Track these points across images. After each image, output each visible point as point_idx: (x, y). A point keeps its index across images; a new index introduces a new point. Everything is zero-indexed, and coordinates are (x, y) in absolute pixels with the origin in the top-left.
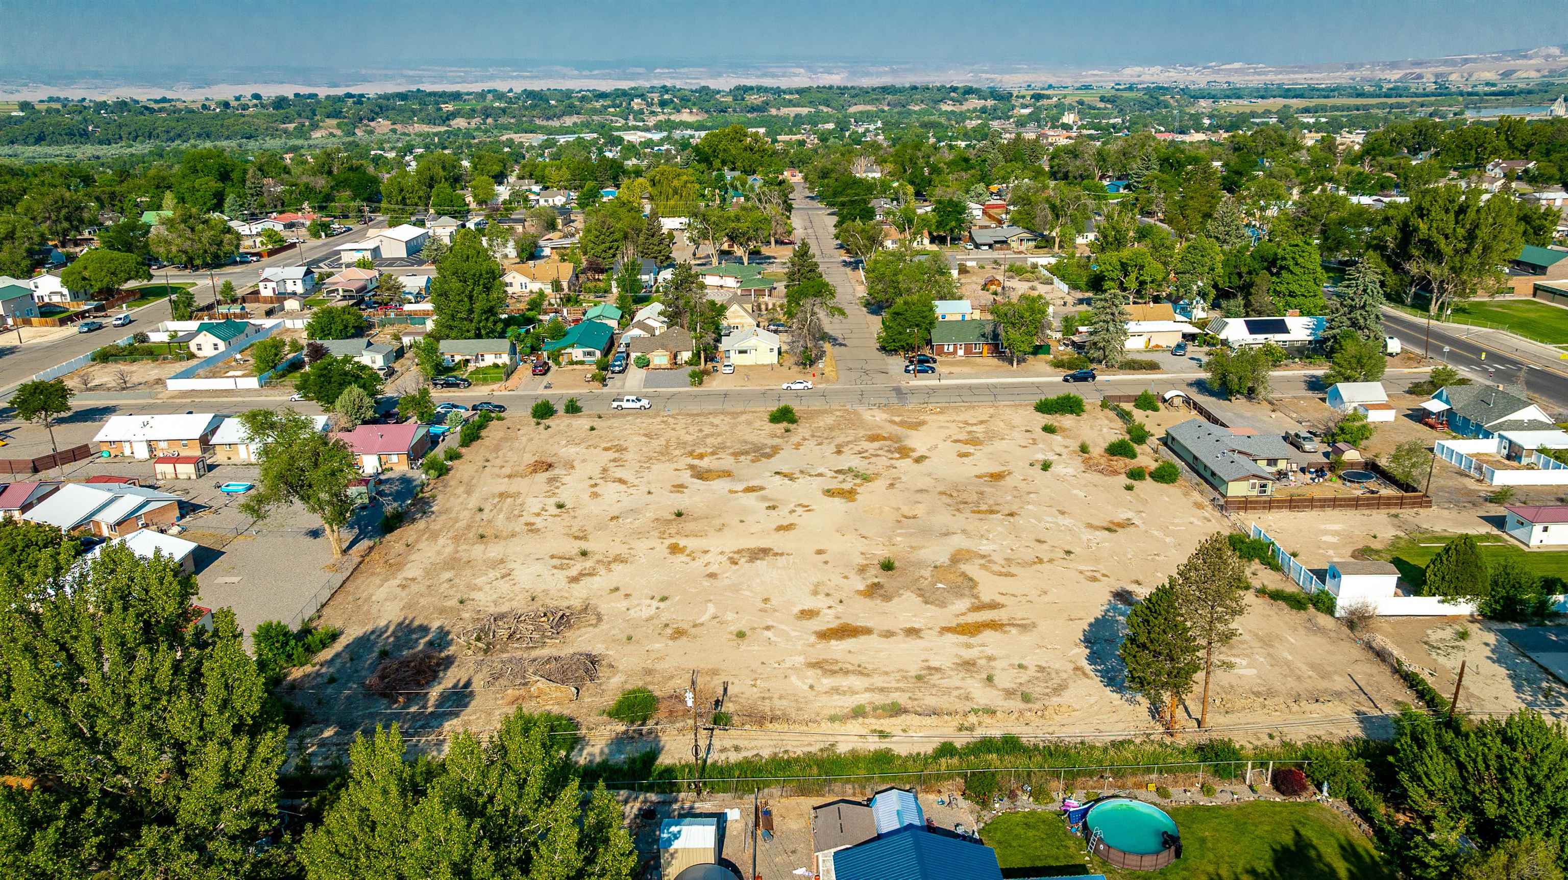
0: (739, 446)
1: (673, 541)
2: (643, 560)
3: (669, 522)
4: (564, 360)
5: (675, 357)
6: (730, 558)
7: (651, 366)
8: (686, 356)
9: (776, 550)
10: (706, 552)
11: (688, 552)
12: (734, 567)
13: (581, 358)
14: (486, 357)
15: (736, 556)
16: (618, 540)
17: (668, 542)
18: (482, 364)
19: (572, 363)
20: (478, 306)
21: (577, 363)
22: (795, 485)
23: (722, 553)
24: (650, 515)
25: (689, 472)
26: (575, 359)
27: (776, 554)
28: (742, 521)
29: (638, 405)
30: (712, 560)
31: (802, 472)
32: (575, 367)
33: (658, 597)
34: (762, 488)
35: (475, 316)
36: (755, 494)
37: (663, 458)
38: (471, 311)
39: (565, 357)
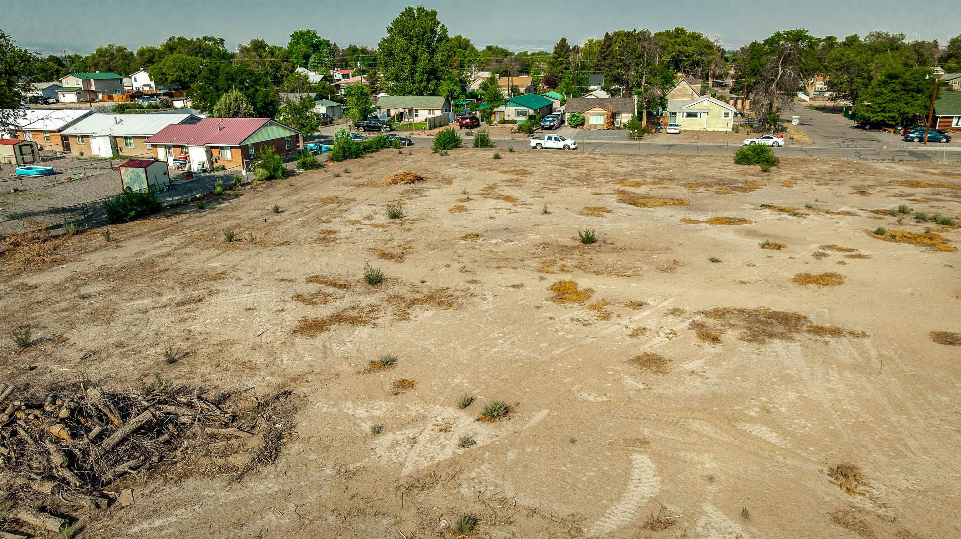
0: (694, 179)
1: (567, 277)
2: (488, 306)
3: (566, 249)
4: (495, 119)
5: (614, 116)
6: (698, 326)
7: (586, 126)
8: (625, 118)
9: (816, 321)
10: (639, 305)
11: (593, 300)
12: (708, 348)
13: (513, 117)
14: (421, 112)
15: (711, 322)
16: (456, 266)
17: (552, 279)
18: (415, 120)
19: (504, 122)
20: (421, 65)
21: (508, 122)
22: (804, 222)
23: (675, 312)
24: (535, 237)
25: (615, 197)
26: (507, 118)
27: (819, 330)
28: (714, 260)
29: (561, 144)
30: (651, 324)
31: (808, 207)
32: (506, 125)
33: (478, 407)
34: (744, 221)
35: (417, 77)
36: (733, 226)
37: (580, 183)
38: (413, 71)
39: (498, 115)
